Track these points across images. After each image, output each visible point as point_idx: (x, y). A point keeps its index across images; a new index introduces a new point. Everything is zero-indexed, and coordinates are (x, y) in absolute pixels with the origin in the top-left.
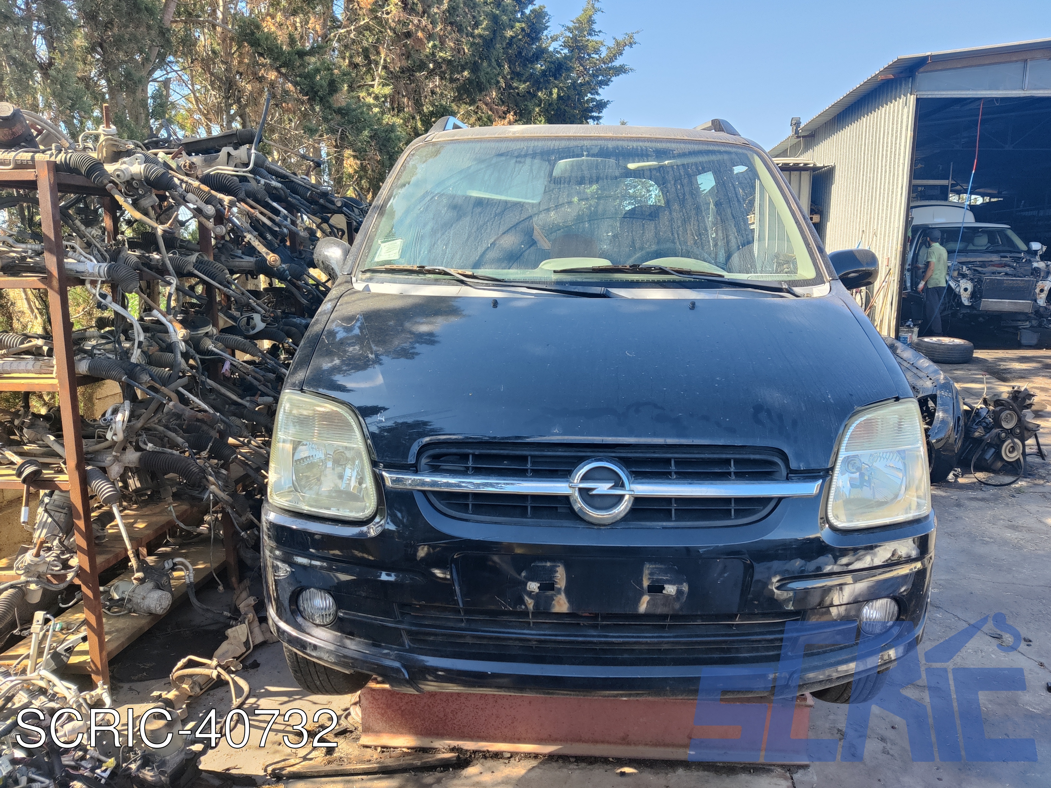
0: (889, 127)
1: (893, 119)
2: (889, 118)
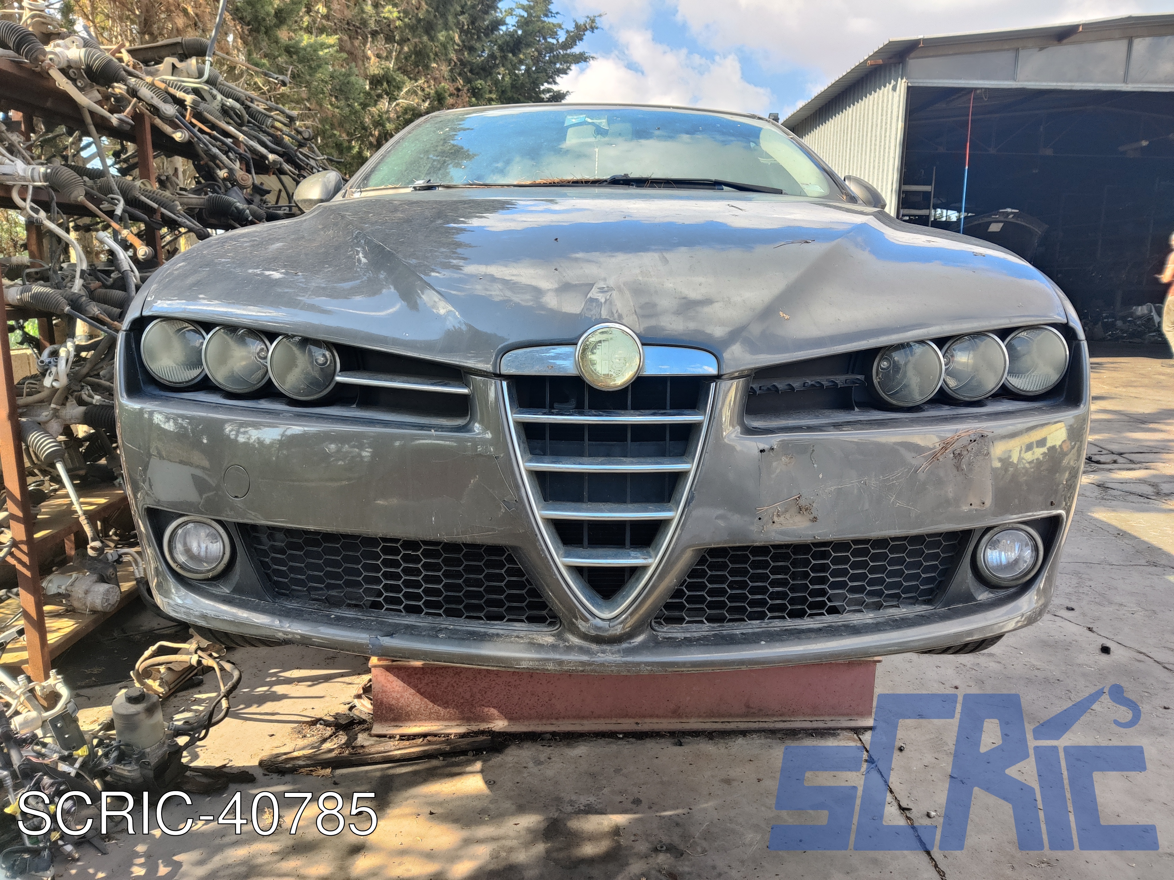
0: (877, 119)
1: (882, 110)
2: (878, 108)
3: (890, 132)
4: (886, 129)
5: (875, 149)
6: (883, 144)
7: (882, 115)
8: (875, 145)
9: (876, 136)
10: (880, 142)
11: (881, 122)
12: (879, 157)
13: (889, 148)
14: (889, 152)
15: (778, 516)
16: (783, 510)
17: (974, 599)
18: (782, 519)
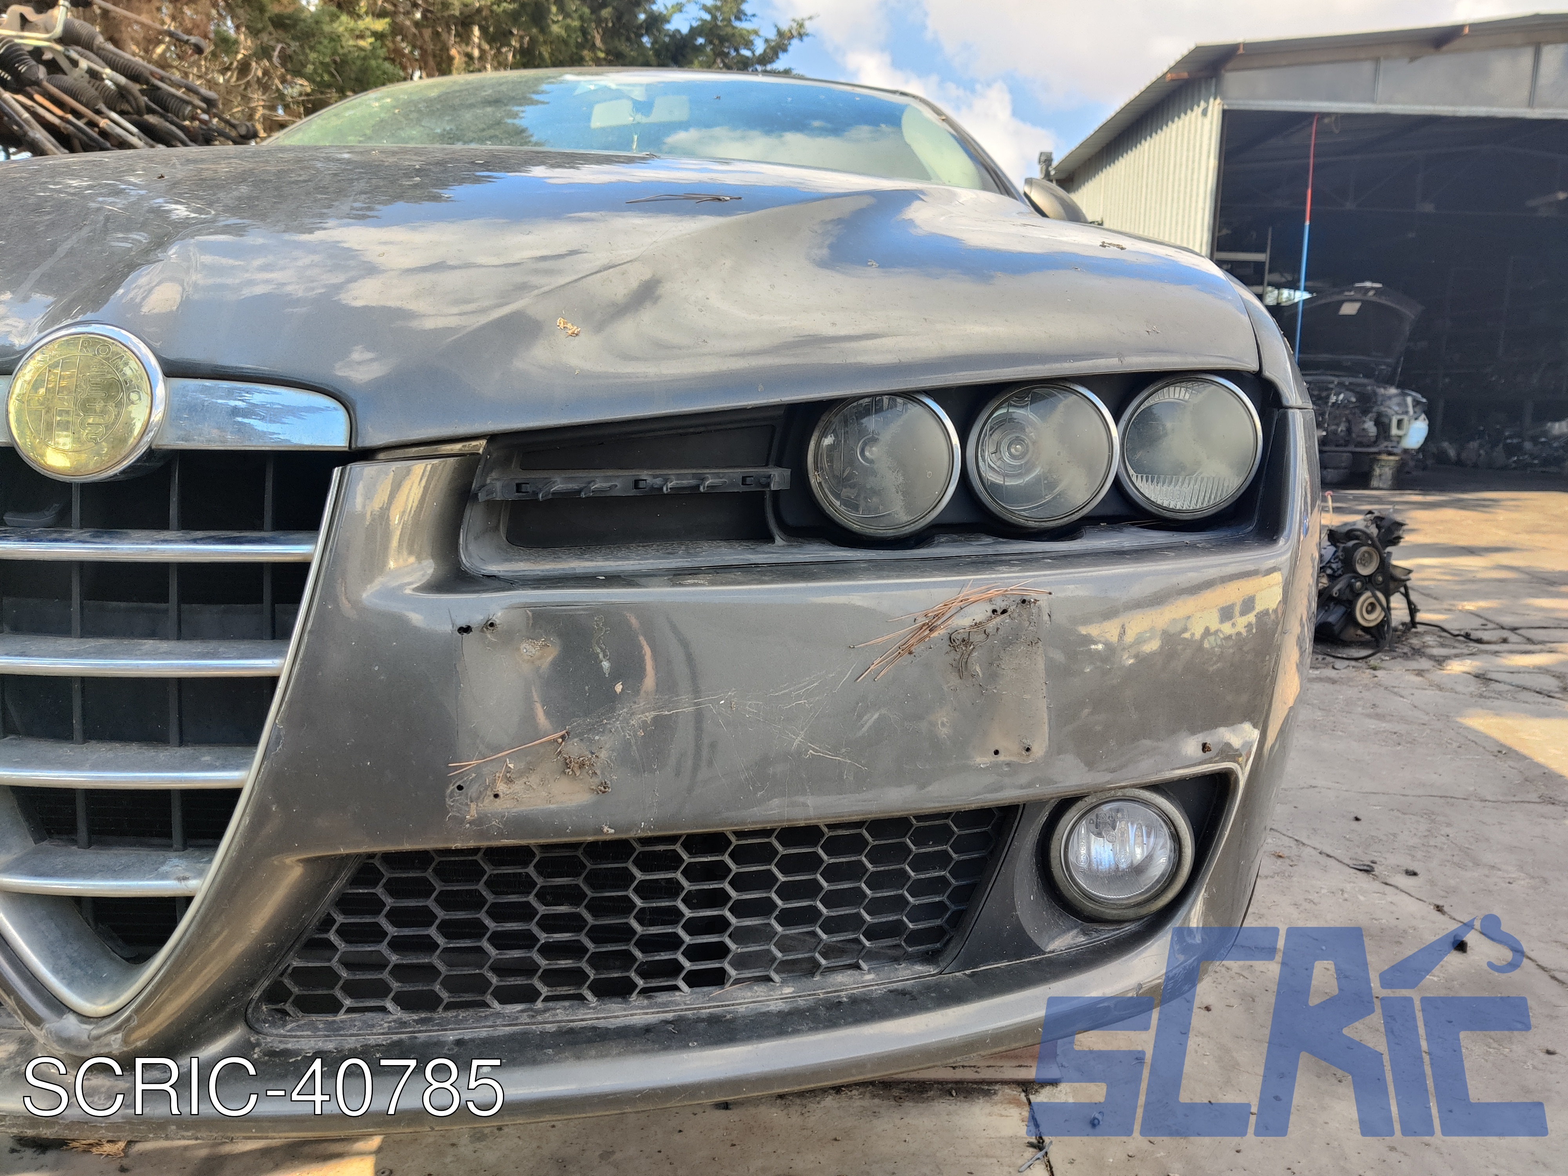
0: (1182, 156)
1: (1189, 143)
2: (1182, 140)
3: (1199, 174)
4: (1193, 169)
5: (1179, 198)
6: (1188, 190)
7: (1188, 150)
8: (1179, 192)
9: (1180, 179)
10: (1186, 187)
11: (1187, 161)
12: (1184, 210)
13: (1198, 195)
14: (1197, 202)
15: (509, 781)
16: (522, 765)
17: (1039, 951)
18: (518, 786)
